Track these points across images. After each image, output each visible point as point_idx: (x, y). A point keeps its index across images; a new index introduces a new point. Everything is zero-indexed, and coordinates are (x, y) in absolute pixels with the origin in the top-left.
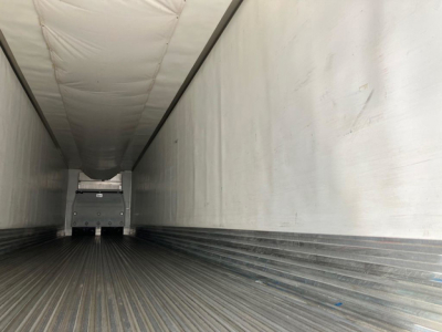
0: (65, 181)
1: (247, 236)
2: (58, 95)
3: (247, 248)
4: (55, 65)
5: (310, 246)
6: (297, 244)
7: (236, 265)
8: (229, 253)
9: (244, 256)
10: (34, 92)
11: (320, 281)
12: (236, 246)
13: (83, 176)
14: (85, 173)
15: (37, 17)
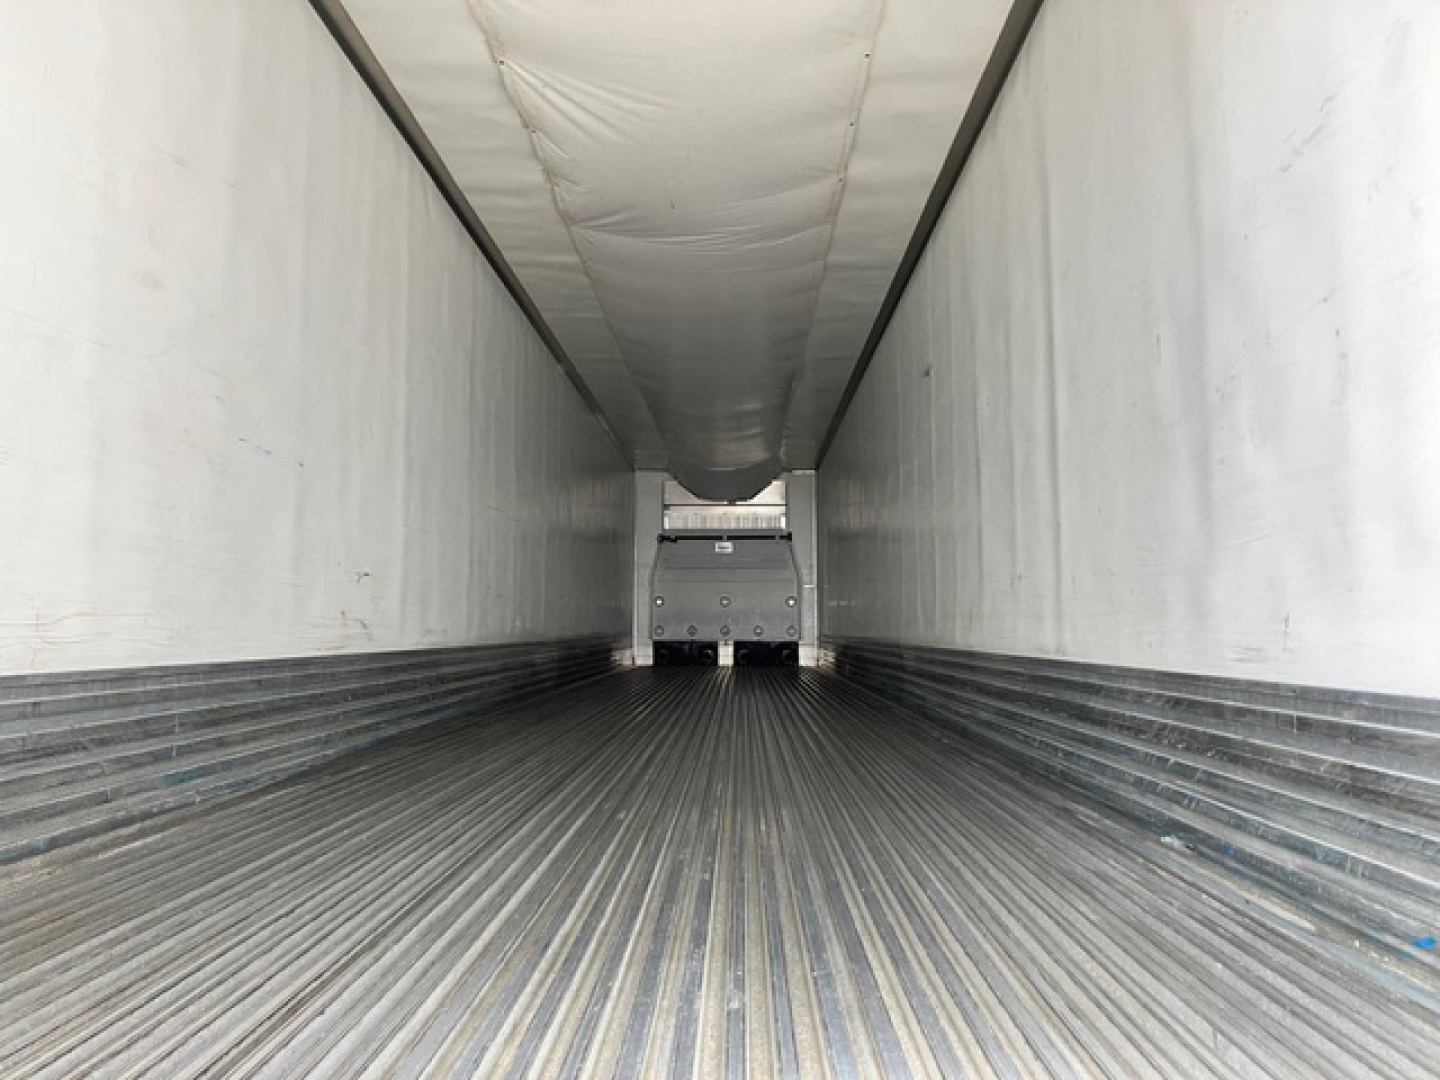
0: (625, 506)
1: (1135, 687)
2: (572, 259)
3: (1136, 729)
4: (550, 173)
5: (1333, 732)
6: (1289, 721)
7: (1105, 782)
8: (1084, 740)
9: (1128, 751)
10: (509, 256)
11: (1366, 856)
12: (1101, 720)
13: (674, 491)
14: (681, 483)
15: (482, 38)
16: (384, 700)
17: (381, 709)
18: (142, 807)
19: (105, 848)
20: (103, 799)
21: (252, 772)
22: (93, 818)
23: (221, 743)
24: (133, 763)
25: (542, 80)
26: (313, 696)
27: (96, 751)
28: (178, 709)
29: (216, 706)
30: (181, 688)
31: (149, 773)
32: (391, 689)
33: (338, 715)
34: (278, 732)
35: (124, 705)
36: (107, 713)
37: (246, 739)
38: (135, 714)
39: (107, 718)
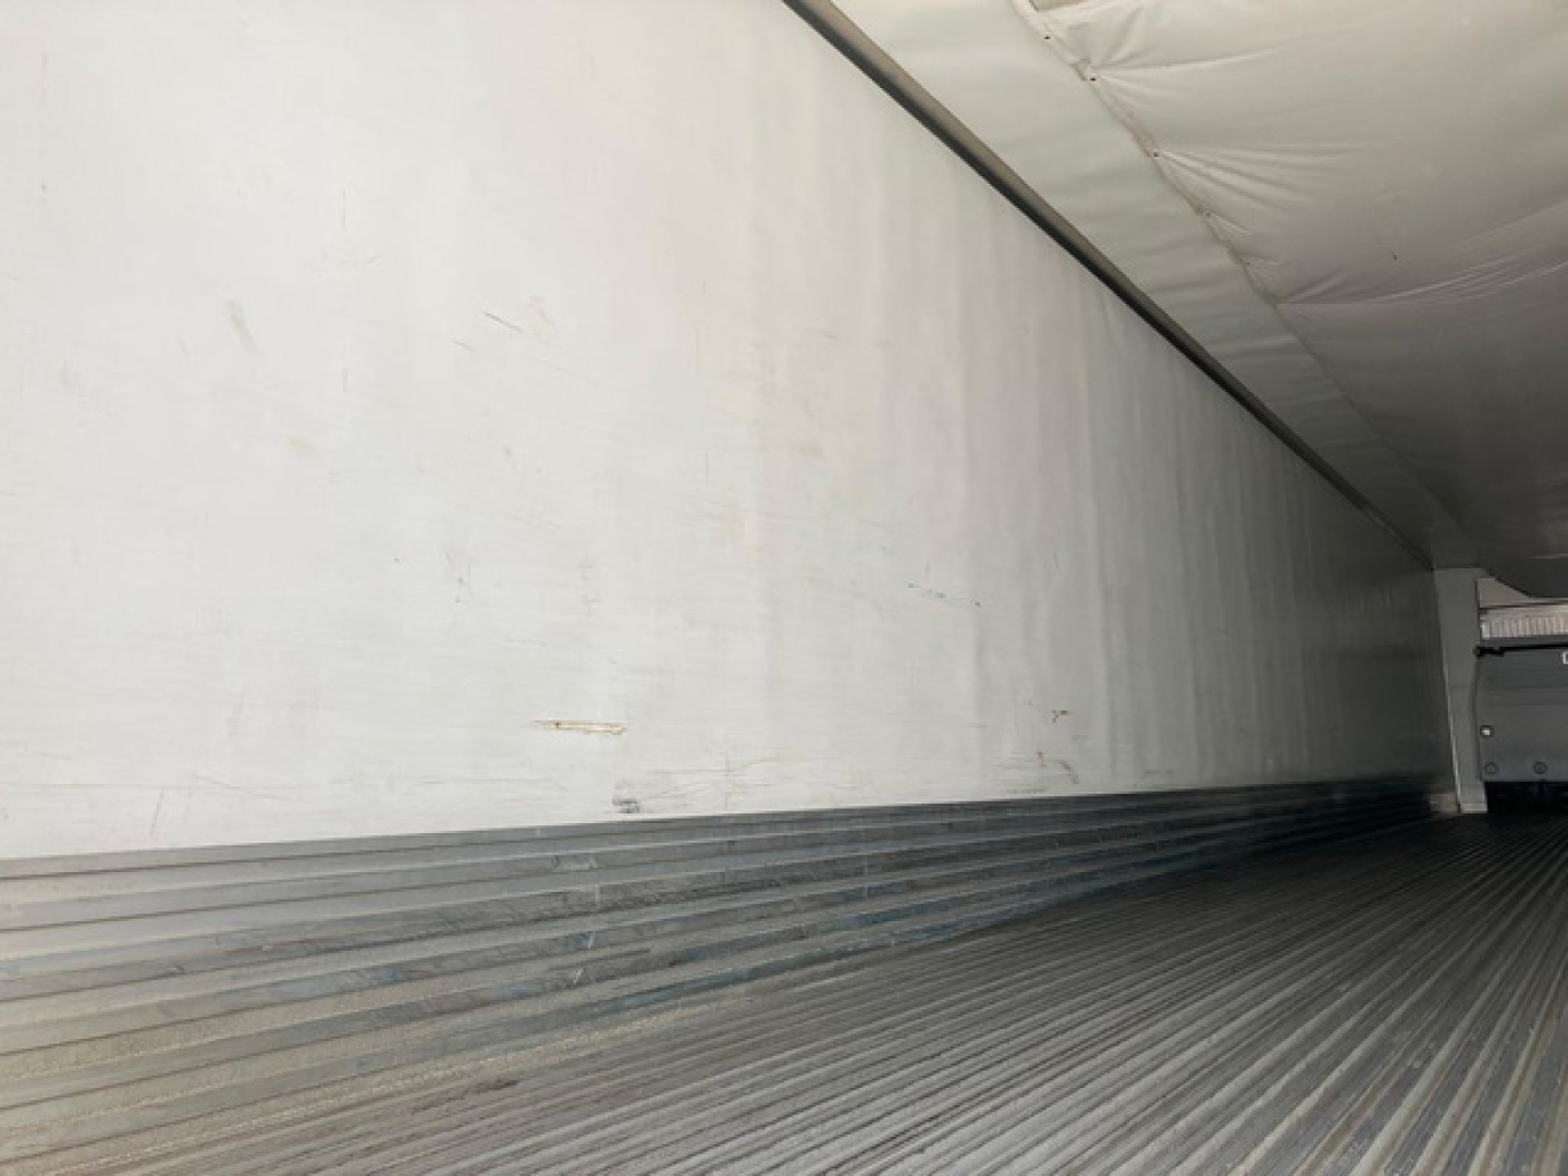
14: (1500, 580)
15: (1129, 136)
16: (1096, 847)
17: (1096, 857)
18: (837, 945)
19: (803, 982)
20: (799, 935)
21: (951, 917)
22: (791, 952)
23: (913, 886)
24: (827, 902)
25: (1202, 161)
26: (1013, 842)
27: (788, 888)
28: (865, 851)
29: (905, 848)
30: (867, 831)
31: (844, 912)
32: (1107, 835)
33: (1044, 862)
34: (976, 878)
35: (813, 846)
36: (796, 853)
37: (940, 883)
38: (824, 855)
39: (798, 857)
